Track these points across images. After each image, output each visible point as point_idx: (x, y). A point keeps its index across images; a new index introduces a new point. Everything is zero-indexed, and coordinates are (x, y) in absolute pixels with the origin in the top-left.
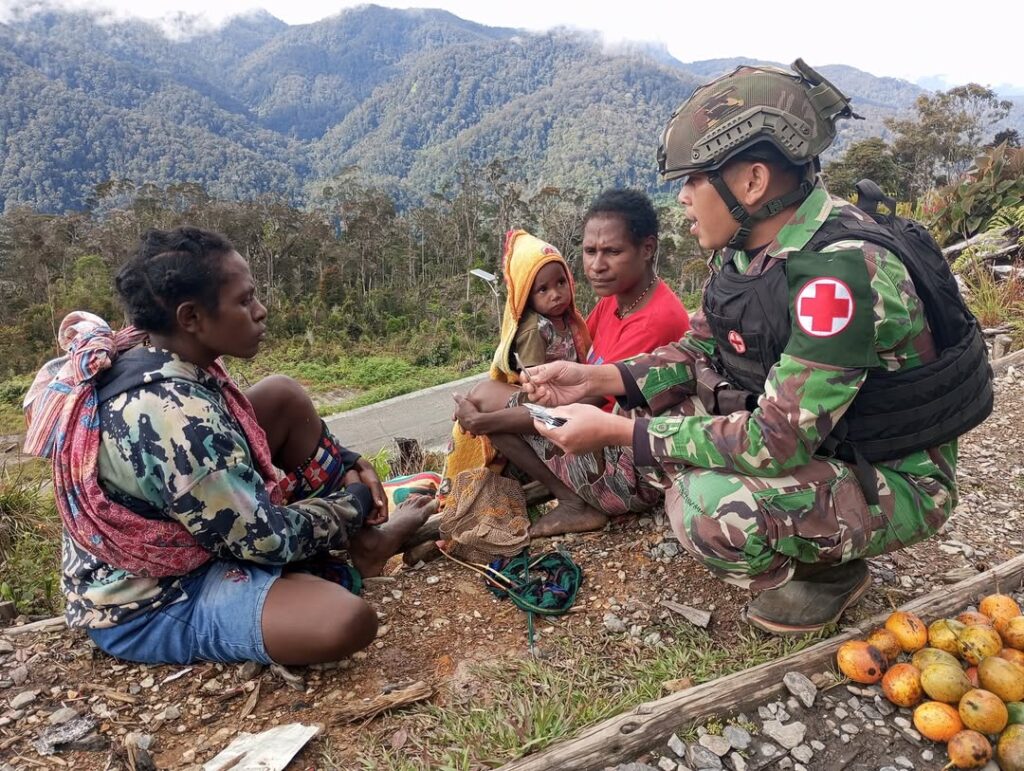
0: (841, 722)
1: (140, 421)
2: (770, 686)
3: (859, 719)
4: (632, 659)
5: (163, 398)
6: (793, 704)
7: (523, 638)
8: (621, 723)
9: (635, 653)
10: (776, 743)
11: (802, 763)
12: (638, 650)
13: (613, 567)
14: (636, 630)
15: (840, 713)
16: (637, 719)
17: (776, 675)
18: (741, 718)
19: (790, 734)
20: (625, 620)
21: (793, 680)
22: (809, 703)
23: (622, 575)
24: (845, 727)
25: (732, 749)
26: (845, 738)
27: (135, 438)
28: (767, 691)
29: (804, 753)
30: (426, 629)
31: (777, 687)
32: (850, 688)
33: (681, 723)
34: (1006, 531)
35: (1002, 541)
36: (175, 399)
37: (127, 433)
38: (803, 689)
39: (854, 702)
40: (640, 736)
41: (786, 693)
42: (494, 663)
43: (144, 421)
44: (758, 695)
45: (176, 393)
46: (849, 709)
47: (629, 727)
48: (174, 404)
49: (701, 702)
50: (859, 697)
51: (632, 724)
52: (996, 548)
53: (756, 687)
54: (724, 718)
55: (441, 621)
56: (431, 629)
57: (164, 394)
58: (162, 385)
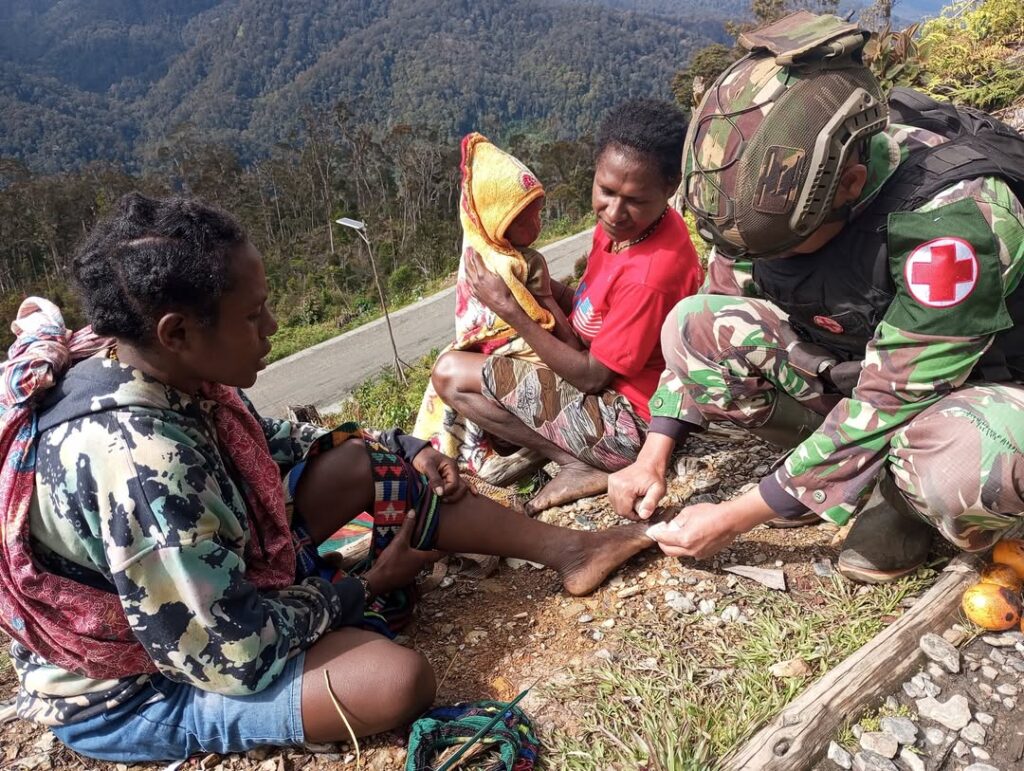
0: (994, 683)
1: (78, 464)
2: (907, 655)
3: (1011, 675)
4: (716, 642)
6: (935, 670)
7: (581, 639)
8: (772, 742)
9: (719, 635)
10: (939, 725)
11: (976, 745)
12: (720, 631)
14: (707, 606)
15: (990, 672)
16: (787, 733)
17: (909, 642)
18: (891, 703)
19: (953, 712)
20: (690, 595)
21: (932, 645)
22: (955, 668)
24: (1002, 689)
25: (900, 746)
26: (1009, 703)
27: (73, 488)
28: (906, 663)
29: (974, 733)
30: (462, 647)
31: (914, 655)
32: (987, 639)
33: (830, 726)
36: (127, 437)
37: (62, 479)
38: (940, 649)
39: (995, 654)
40: (798, 755)
41: (925, 659)
42: (562, 679)
43: (83, 464)
44: (899, 670)
46: (993, 664)
47: (782, 746)
48: (123, 443)
49: (846, 694)
50: (999, 647)
51: (783, 740)
53: (893, 661)
54: (869, 707)
55: (477, 634)
56: (468, 645)
58: (114, 413)
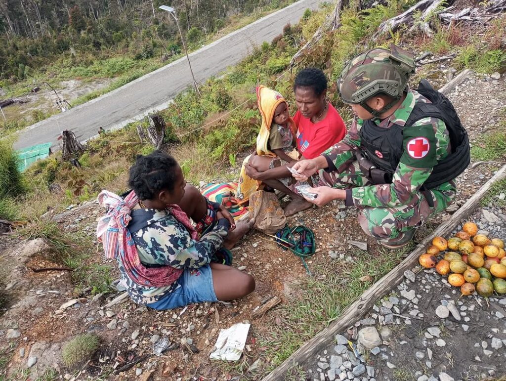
0: (424, 285)
1: (151, 240)
2: (400, 277)
3: (430, 282)
4: (344, 269)
5: (157, 229)
6: (408, 282)
7: (302, 268)
8: (358, 306)
9: (345, 266)
10: (406, 299)
11: (415, 304)
12: (345, 265)
13: (323, 227)
14: (342, 256)
15: (424, 282)
16: (362, 303)
17: (401, 272)
18: (393, 292)
19: (410, 295)
20: (336, 252)
21: (407, 274)
22: (413, 281)
23: (328, 230)
24: (426, 287)
25: (394, 305)
26: (427, 291)
27: (151, 246)
28: (399, 280)
29: (416, 301)
30: (264, 270)
31: (402, 277)
32: (425, 271)
33: (375, 300)
34: (464, 181)
35: (463, 185)
36: (162, 229)
37: (147, 245)
38: (410, 275)
39: (427, 276)
40: (364, 309)
41: (405, 278)
42: (296, 282)
43: (153, 240)
44: (397, 282)
45: (162, 226)
46: (426, 279)
47: (360, 307)
48: (162, 231)
49: (380, 290)
50: (428, 274)
51: (361, 305)
52: (462, 190)
53: (395, 279)
54: (387, 294)
55: (268, 265)
56: (266, 270)
57: (157, 228)
58: (155, 224)
